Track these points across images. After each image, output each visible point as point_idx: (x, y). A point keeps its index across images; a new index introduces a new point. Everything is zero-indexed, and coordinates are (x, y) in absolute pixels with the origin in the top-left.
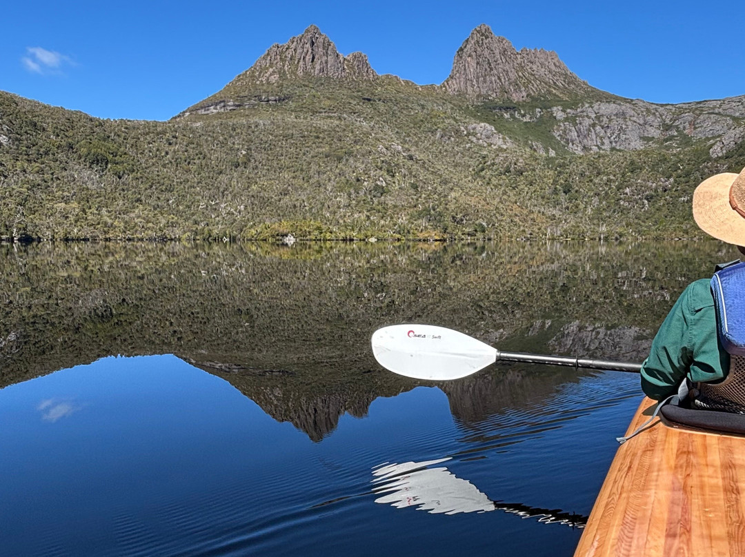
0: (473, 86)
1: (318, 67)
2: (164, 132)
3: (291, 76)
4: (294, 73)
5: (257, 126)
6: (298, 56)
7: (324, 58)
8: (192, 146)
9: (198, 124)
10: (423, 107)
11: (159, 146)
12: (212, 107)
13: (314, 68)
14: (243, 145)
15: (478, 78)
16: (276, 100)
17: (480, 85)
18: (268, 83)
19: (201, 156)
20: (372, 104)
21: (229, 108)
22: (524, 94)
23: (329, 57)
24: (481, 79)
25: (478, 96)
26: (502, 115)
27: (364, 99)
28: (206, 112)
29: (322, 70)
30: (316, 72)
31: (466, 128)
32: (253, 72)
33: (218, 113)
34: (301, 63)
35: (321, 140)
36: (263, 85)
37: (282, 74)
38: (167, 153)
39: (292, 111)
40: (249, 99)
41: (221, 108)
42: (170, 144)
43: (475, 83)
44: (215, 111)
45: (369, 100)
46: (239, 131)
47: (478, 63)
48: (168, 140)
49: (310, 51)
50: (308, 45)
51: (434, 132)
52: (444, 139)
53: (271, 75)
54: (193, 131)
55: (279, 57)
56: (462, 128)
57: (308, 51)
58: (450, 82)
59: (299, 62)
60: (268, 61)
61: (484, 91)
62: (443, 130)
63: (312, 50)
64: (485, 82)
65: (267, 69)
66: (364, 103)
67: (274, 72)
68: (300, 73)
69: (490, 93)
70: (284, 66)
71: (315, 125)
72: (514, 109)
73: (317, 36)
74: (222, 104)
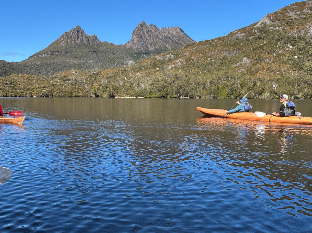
0: (135, 45)
1: (79, 41)
2: (29, 66)
3: (70, 44)
4: (71, 43)
5: (56, 63)
6: (73, 36)
7: (81, 38)
8: (37, 70)
9: (39, 63)
10: (114, 54)
11: (27, 70)
12: (43, 55)
13: (78, 41)
14: (52, 69)
15: (137, 43)
16: (64, 53)
17: (138, 45)
18: (62, 46)
19: (39, 73)
20: (96, 54)
21: (49, 55)
22: (154, 48)
23: (83, 37)
24: (138, 43)
25: (137, 49)
26: (144, 56)
27: (94, 52)
28: (41, 56)
29: (81, 42)
30: (79, 42)
31: (126, 62)
32: (58, 42)
33: (45, 57)
34: (74, 39)
35: (76, 68)
36: (60, 47)
37: (67, 43)
38: (30, 73)
39: (69, 57)
40: (56, 53)
41: (46, 55)
42: (31, 70)
43: (136, 44)
44: (44, 56)
45: (96, 52)
46: (51, 65)
47: (137, 37)
48: (30, 69)
49: (77, 35)
50: (76, 33)
51: (114, 64)
52: (117, 66)
53: (63, 44)
54: (37, 65)
55: (66, 37)
56: (124, 62)
57: (76, 35)
58: (128, 44)
59: (73, 38)
60: (63, 38)
61: (139, 47)
62: (118, 63)
63: (78, 34)
64: (139, 44)
65: (62, 41)
66: (93, 53)
67: (64, 42)
68: (73, 42)
69: (141, 48)
70: (68, 40)
71: (74, 63)
72: (148, 54)
73: (80, 29)
74: (47, 54)
